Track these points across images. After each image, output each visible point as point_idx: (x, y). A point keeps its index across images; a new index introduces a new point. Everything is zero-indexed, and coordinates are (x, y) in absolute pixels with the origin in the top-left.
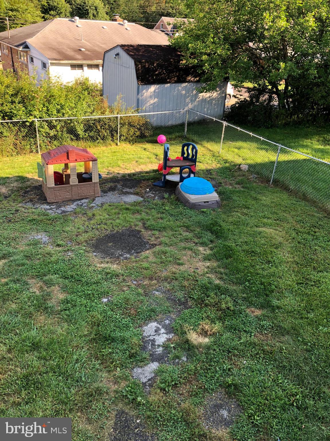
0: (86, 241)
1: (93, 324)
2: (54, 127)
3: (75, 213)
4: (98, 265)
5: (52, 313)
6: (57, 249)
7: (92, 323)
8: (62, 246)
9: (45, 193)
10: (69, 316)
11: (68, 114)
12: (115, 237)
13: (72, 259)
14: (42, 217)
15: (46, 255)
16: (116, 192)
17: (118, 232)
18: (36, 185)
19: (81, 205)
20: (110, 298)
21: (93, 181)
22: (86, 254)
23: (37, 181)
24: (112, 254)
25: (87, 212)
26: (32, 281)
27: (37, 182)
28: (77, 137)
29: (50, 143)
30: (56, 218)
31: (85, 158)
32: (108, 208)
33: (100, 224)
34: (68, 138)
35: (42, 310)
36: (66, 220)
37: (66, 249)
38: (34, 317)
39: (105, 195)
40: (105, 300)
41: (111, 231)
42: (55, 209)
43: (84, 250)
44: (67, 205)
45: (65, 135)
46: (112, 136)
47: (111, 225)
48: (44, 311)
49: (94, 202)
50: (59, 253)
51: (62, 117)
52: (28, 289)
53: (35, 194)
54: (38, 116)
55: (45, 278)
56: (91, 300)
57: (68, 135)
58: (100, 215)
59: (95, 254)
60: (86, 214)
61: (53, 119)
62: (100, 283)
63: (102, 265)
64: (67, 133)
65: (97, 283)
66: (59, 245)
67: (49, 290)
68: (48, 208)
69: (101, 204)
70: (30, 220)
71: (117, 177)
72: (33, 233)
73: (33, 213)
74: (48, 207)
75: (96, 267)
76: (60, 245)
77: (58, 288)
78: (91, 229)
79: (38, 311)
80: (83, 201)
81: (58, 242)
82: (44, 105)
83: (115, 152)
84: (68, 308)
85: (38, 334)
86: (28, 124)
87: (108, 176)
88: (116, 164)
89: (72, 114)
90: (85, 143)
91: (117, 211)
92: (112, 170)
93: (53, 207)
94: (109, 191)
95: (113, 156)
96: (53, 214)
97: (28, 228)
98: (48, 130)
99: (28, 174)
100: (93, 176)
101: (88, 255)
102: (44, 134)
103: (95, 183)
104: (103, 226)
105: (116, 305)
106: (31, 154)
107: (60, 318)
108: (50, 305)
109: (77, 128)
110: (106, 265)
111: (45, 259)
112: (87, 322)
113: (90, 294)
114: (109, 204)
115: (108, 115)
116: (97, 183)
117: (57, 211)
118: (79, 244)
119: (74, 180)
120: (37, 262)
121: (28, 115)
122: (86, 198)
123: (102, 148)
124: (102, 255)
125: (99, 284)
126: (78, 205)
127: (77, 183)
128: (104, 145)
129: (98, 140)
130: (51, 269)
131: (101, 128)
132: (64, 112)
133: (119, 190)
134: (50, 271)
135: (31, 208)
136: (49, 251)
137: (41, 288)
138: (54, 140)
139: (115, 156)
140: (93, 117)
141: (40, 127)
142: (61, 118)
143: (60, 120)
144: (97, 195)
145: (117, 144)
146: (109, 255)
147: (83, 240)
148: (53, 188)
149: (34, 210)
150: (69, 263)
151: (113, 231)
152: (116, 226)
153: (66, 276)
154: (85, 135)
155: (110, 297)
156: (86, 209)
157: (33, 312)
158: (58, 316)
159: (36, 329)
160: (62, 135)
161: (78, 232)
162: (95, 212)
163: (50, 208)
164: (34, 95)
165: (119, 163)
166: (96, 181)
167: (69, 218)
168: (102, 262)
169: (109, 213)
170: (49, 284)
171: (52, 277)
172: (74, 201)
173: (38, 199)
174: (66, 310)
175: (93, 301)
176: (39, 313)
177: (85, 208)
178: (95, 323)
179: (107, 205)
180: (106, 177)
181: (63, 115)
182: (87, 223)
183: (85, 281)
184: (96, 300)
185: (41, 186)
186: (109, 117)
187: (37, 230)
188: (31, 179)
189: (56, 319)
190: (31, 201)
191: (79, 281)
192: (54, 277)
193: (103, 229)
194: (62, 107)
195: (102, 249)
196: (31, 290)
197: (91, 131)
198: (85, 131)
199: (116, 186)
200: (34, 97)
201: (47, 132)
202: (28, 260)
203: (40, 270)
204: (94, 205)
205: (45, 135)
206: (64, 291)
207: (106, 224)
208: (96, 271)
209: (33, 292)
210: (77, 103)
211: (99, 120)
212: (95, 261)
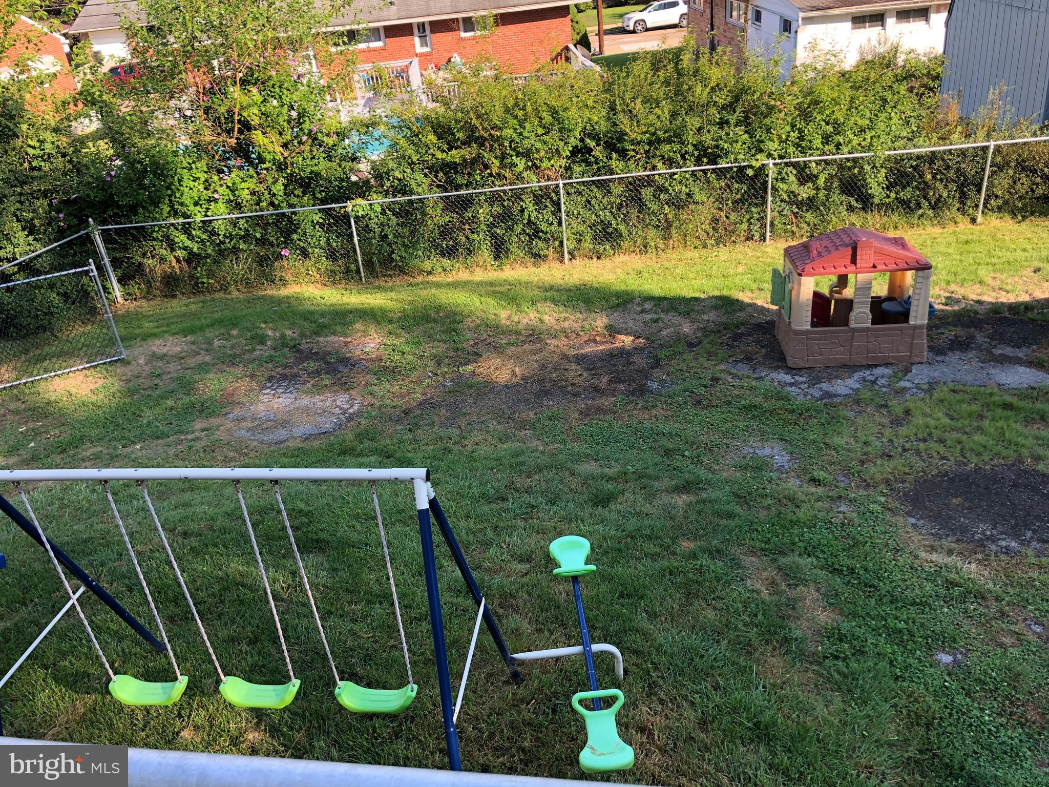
0: (887, 482)
1: (915, 720)
2: (813, 178)
3: (858, 402)
4: (923, 555)
5: (802, 655)
6: (813, 489)
7: (909, 715)
8: (825, 485)
9: (783, 344)
10: (846, 677)
11: (850, 146)
12: (971, 483)
13: (851, 523)
14: (774, 402)
15: (785, 501)
16: (971, 354)
17: (978, 469)
18: (759, 321)
19: (874, 382)
20: (959, 656)
21: (912, 322)
22: (888, 516)
23: (762, 310)
24: (964, 530)
25: (890, 404)
26: (752, 562)
27: (763, 313)
28: (866, 203)
29: (796, 217)
30: (808, 410)
31: (897, 261)
32: (951, 397)
33: (924, 440)
34: (841, 204)
35: (777, 641)
36: (833, 418)
37: (834, 494)
38: (757, 655)
39: (938, 358)
40: (947, 659)
41: (958, 463)
42: (806, 386)
43: (883, 505)
44: (837, 377)
45: (836, 197)
46: (963, 197)
47: (959, 447)
48: (781, 646)
49: (907, 378)
50: (818, 500)
51: (833, 154)
52: (743, 580)
53: (757, 342)
54: (776, 154)
55: (783, 561)
56: (905, 647)
57: (843, 198)
58: (925, 415)
59: (913, 521)
60: (886, 406)
61: (812, 158)
62: (930, 605)
63: (934, 557)
64: (843, 192)
65: (921, 604)
66: (815, 481)
67: (792, 593)
68: (788, 381)
69: (929, 383)
70: (745, 407)
71: (976, 313)
72: (752, 439)
73: (751, 389)
74: (788, 378)
75: (916, 557)
76: (819, 480)
77: (816, 595)
78: (900, 449)
79: (767, 643)
80: (878, 371)
81: (815, 474)
82: (793, 126)
83: (967, 242)
84: (842, 655)
85: (769, 701)
86: (750, 172)
87: (947, 308)
88: (972, 277)
89: (859, 144)
90: (886, 218)
91: (975, 407)
92: (960, 292)
93: (801, 379)
94: (951, 349)
95: (961, 254)
96: (801, 397)
97: (740, 425)
98: (795, 187)
99: (741, 294)
100: (913, 309)
101: (893, 520)
102: (785, 196)
103: (915, 327)
104: (935, 446)
105: (979, 681)
106: (749, 243)
107: (821, 675)
108: (797, 633)
109: (869, 180)
110: (948, 560)
111: (783, 510)
112: (895, 706)
113: (900, 631)
114: (951, 385)
115: (958, 143)
116: (920, 327)
117: (811, 391)
118: (868, 485)
119: (861, 316)
120: (763, 514)
121: (753, 152)
122: (887, 365)
123: (929, 229)
124: (934, 528)
125: (927, 609)
126: (864, 380)
127: (869, 325)
128: (935, 222)
129: (921, 211)
130: (797, 539)
131: (934, 177)
132: (842, 141)
133: (979, 348)
134: (794, 544)
135: (748, 377)
136: (792, 492)
137: (773, 582)
138: (807, 211)
139: (969, 252)
140: (915, 151)
141: (777, 180)
142: (830, 157)
143: (827, 162)
144: (918, 359)
145: (973, 220)
146: (952, 530)
147: (878, 477)
148: (806, 332)
149: (754, 383)
150: (844, 534)
151: (965, 465)
152: (972, 450)
153: (837, 567)
154: (888, 196)
155: (961, 653)
156: (885, 393)
157: (755, 642)
158: (815, 668)
159: (764, 687)
160: (827, 197)
161: (866, 454)
162: (911, 405)
163: (793, 381)
164: (773, 103)
165: (983, 272)
166: (919, 322)
167: (841, 413)
168: (933, 549)
169: (951, 413)
170: (792, 576)
171: (801, 561)
172: (853, 368)
173: (765, 357)
174: (836, 658)
175: (912, 652)
176: (770, 648)
177: (884, 390)
178: (918, 717)
179: (945, 388)
180: (942, 310)
181: (838, 149)
182: (888, 432)
183: (888, 591)
184: (918, 652)
185: (772, 323)
186: (960, 150)
187: (763, 433)
188: (749, 305)
189: (810, 674)
190: (748, 359)
191: (870, 586)
192: (806, 562)
193: (935, 454)
194: (838, 128)
195: (932, 510)
196: (749, 582)
197: (905, 187)
198: (888, 188)
199: (971, 338)
200: (772, 108)
201: (793, 192)
202: (741, 506)
203: (770, 536)
204: (908, 384)
205: (787, 199)
206: (831, 604)
207: (942, 441)
208: (916, 569)
209: (753, 590)
210: (876, 115)
211: (932, 158)
212: (913, 542)
